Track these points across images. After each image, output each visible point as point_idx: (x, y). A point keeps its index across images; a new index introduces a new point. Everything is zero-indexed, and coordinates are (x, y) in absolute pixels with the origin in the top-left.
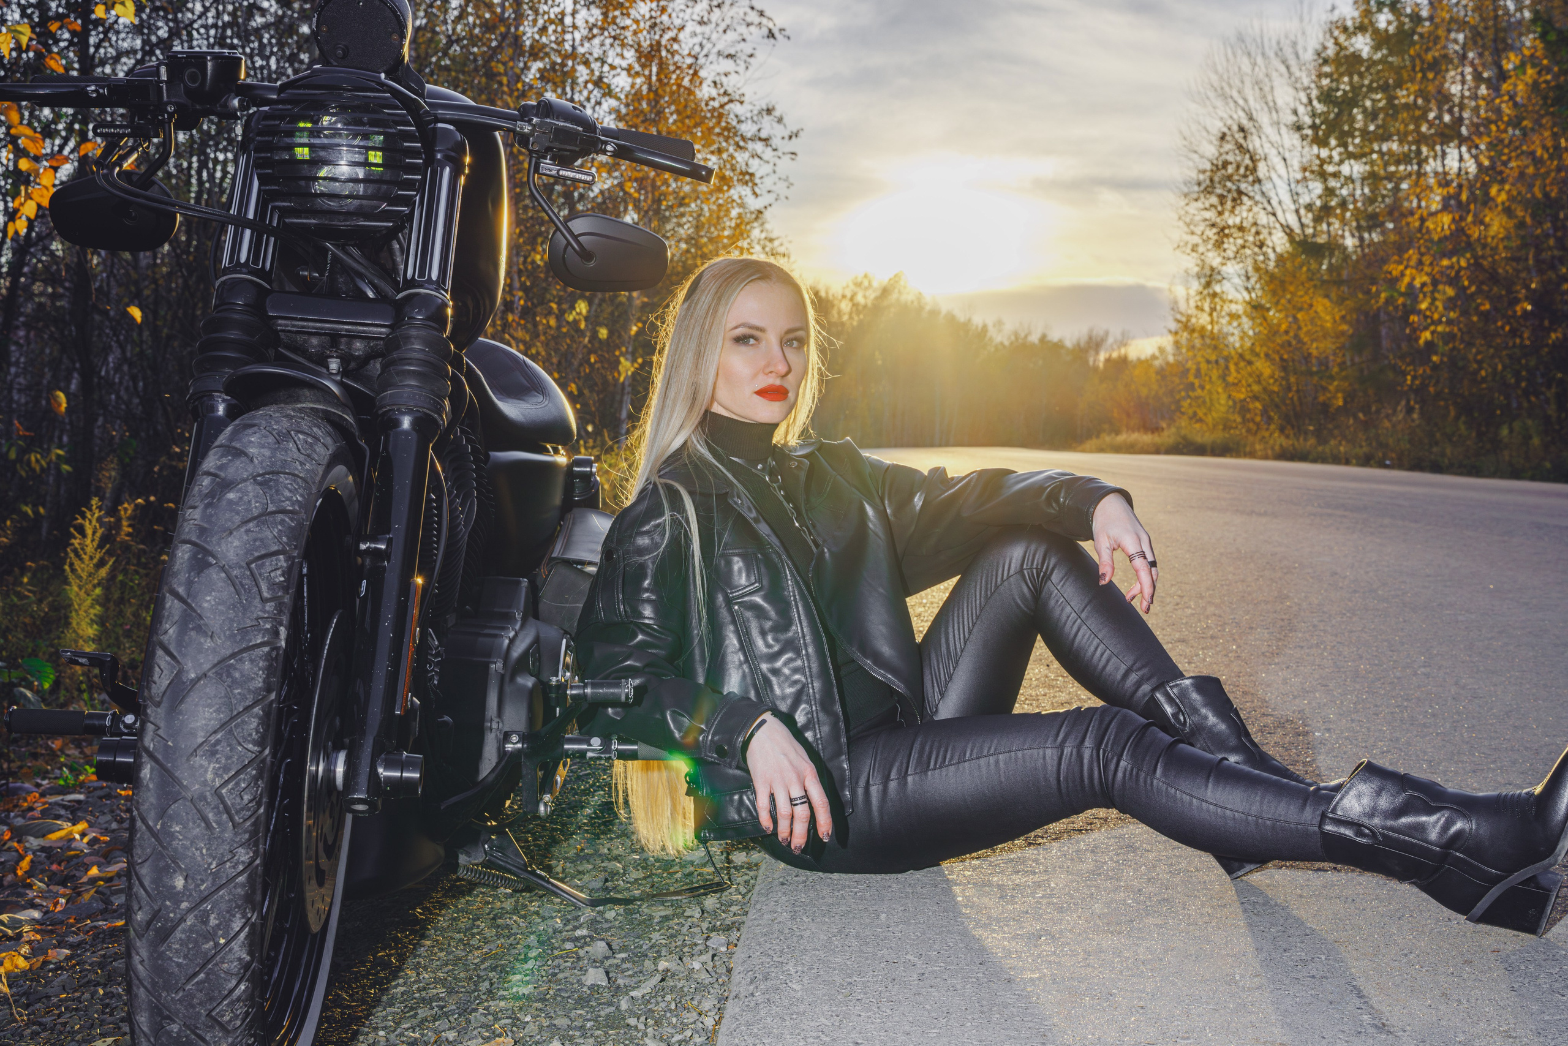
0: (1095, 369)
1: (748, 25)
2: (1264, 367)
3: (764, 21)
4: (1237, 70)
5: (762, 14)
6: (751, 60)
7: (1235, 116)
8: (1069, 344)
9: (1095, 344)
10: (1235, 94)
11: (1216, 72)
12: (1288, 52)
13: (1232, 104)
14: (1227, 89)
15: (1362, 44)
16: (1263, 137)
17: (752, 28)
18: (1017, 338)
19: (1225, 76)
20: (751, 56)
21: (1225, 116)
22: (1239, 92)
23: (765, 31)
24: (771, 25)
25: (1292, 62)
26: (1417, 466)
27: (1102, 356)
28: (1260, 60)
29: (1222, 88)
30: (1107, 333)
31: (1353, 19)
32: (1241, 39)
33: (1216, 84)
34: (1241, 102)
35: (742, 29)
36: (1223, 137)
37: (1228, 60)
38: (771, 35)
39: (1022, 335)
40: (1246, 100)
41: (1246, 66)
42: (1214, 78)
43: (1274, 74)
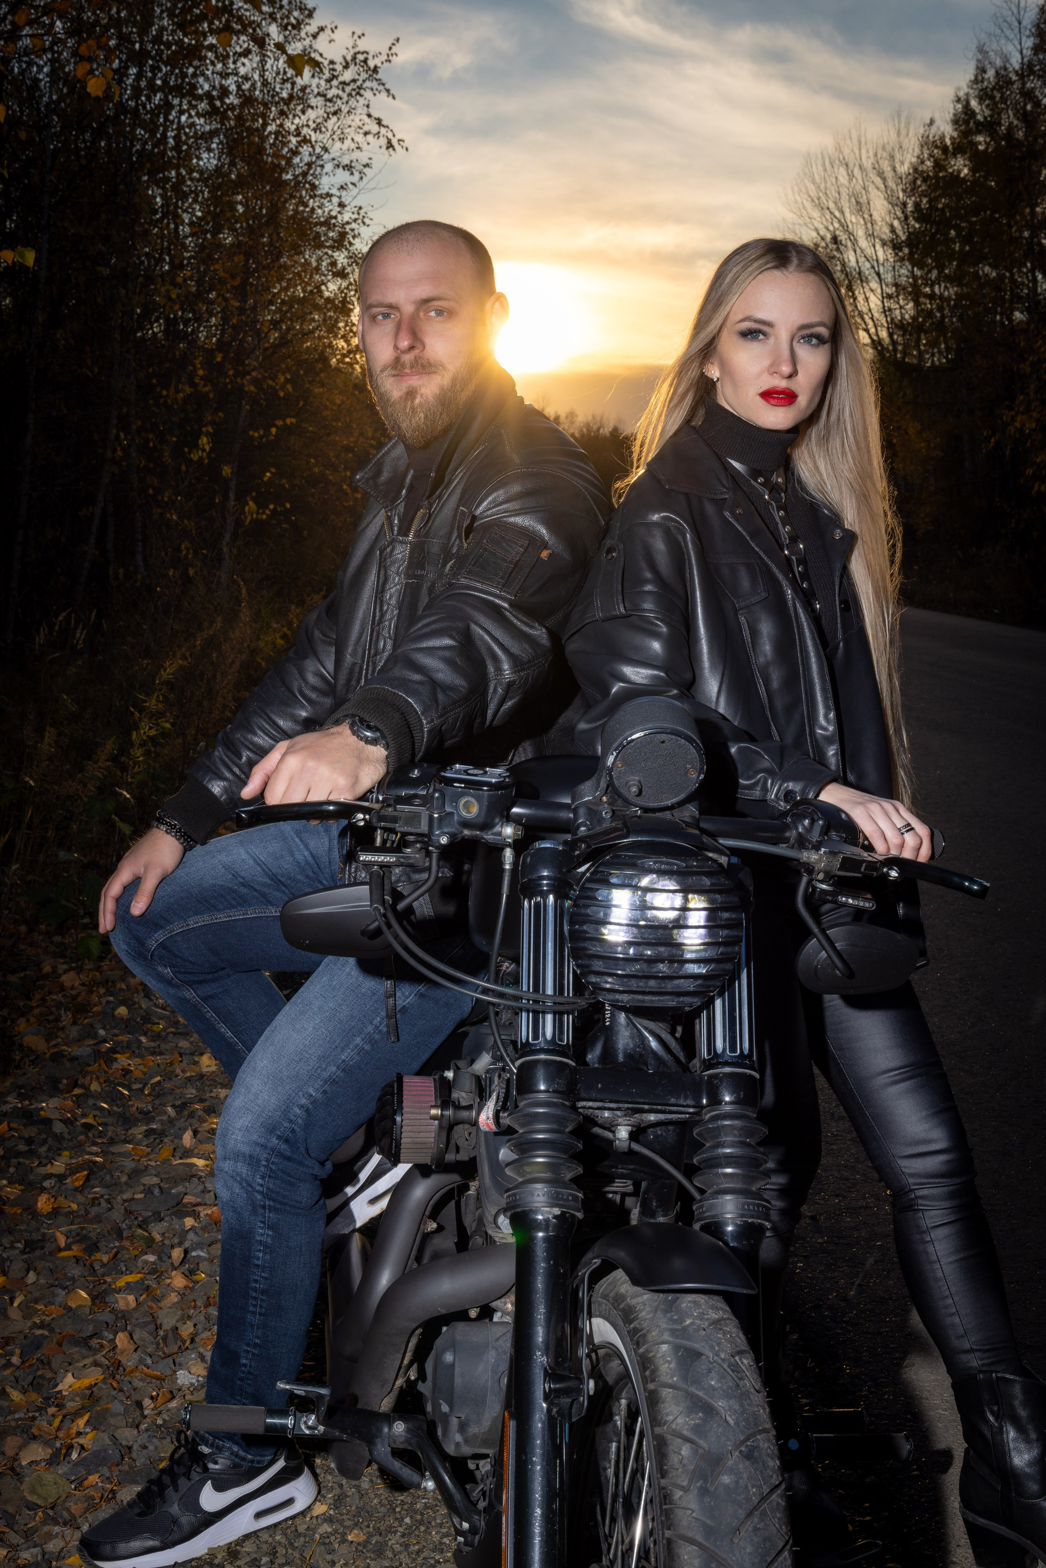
1: (366, 134)
3: (383, 131)
4: (834, 181)
5: (379, 122)
6: (366, 170)
7: (831, 228)
10: (832, 206)
11: (813, 182)
12: (886, 166)
13: (828, 216)
14: (823, 199)
15: (961, 166)
16: (858, 251)
17: (370, 138)
18: (588, 431)
19: (822, 186)
20: (367, 165)
21: (820, 227)
22: (835, 203)
23: (383, 141)
24: (390, 135)
25: (889, 176)
28: (857, 172)
29: (819, 198)
31: (952, 138)
33: (813, 194)
34: (837, 214)
35: (359, 138)
37: (825, 170)
38: (390, 145)
39: (595, 427)
40: (842, 212)
41: (843, 179)
42: (812, 188)
43: (871, 188)
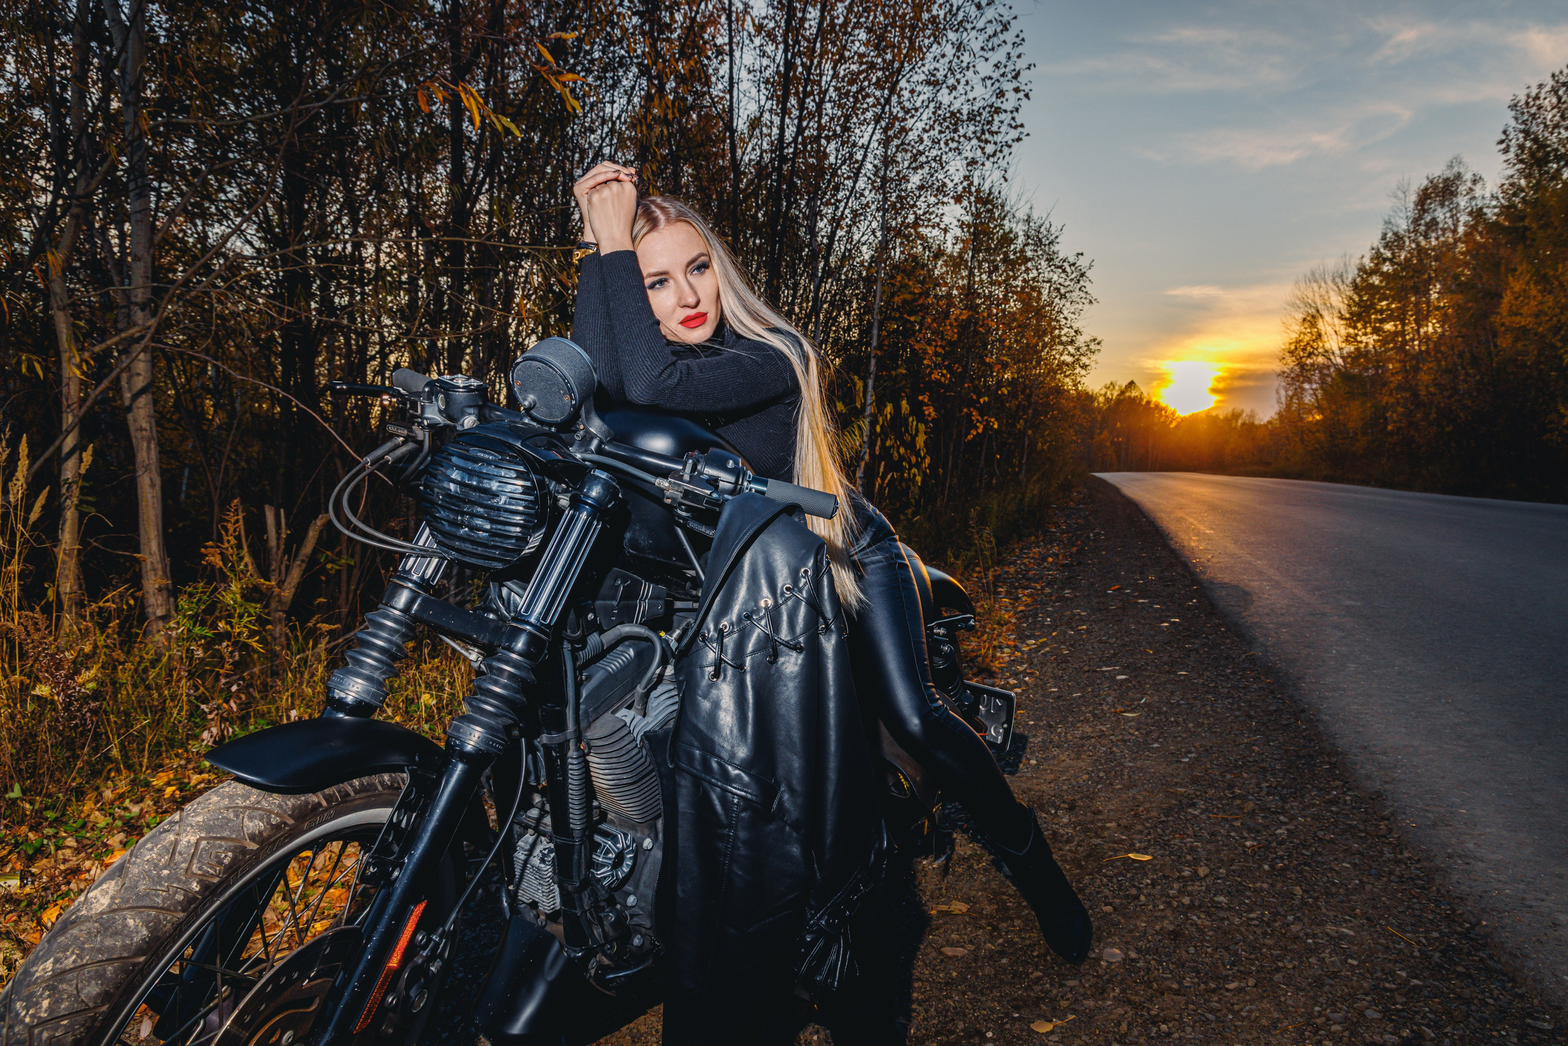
0: (1235, 428)
2: (1321, 436)
4: (1311, 289)
8: (1221, 417)
9: (1236, 416)
10: (1310, 301)
11: (1300, 290)
12: (1338, 279)
13: (1309, 305)
14: (1306, 298)
15: (1376, 280)
16: (1324, 321)
19: (1305, 293)
22: (1312, 300)
25: (1340, 283)
26: (1383, 485)
27: (1240, 422)
28: (1323, 284)
29: (1304, 298)
30: (1243, 411)
31: (1370, 267)
32: (1313, 274)
33: (1300, 296)
34: (1313, 304)
36: (1304, 320)
37: (1306, 285)
40: (1315, 303)
41: (1316, 287)
42: (1299, 293)
